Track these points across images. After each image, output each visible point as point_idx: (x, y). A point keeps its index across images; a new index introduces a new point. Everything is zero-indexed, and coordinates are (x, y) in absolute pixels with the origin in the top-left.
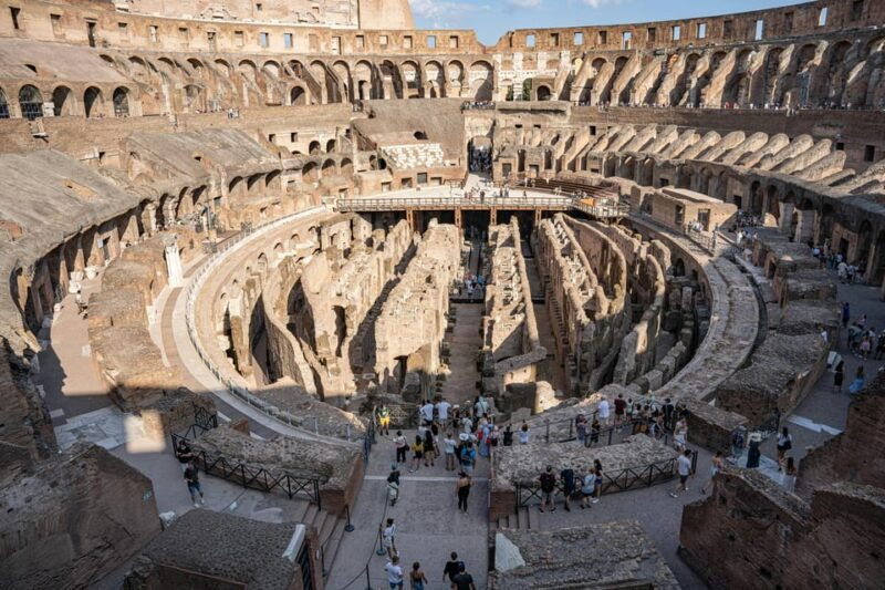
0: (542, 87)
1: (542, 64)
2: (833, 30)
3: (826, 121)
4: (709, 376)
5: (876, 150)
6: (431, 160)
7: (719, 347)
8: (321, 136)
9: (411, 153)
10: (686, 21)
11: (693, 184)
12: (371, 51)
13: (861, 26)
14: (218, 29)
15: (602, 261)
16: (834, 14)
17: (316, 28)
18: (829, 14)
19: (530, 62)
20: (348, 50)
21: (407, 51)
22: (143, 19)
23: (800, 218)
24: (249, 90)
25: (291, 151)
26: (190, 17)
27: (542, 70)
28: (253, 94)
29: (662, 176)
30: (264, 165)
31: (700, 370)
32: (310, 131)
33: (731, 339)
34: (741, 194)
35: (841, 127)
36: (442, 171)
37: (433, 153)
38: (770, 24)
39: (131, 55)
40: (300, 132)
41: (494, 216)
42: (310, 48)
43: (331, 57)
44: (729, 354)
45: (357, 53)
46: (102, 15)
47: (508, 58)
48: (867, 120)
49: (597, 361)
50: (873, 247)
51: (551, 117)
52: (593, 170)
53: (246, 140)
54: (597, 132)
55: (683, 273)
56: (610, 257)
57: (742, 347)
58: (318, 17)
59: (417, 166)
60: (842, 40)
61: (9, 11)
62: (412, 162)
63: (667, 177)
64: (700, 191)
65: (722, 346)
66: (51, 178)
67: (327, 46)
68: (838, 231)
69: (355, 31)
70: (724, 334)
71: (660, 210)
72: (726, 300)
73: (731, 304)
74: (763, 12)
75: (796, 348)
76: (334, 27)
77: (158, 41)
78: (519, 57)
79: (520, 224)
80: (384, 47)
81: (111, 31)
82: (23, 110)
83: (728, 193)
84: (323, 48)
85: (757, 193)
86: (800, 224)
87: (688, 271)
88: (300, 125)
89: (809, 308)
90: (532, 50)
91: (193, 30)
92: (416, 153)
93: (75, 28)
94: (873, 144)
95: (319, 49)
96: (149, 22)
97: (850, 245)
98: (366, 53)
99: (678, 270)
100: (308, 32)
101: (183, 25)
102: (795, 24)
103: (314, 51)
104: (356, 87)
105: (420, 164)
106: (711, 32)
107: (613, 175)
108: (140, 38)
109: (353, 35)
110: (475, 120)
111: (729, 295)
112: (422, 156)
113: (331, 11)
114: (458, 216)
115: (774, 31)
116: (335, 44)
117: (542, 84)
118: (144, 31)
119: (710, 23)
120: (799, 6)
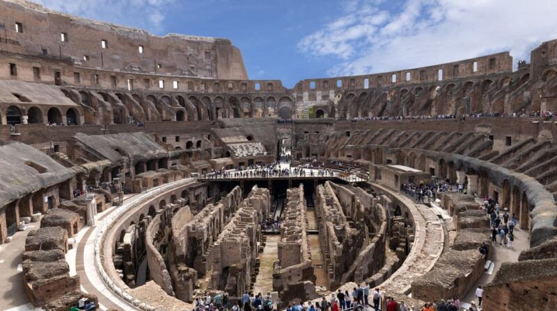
0: (319, 111)
1: (319, 98)
2: (481, 74)
3: (482, 124)
4: (410, 277)
5: (512, 139)
6: (256, 152)
7: (419, 258)
8: (193, 138)
9: (244, 148)
10: (399, 72)
11: (406, 162)
12: (224, 91)
13: (496, 72)
14: (134, 77)
15: (352, 208)
16: (481, 65)
17: (191, 78)
18: (478, 65)
19: (312, 97)
20: (211, 91)
21: (244, 91)
22: (89, 71)
23: (469, 180)
24: (152, 111)
25: (175, 147)
26: (118, 70)
27: (319, 101)
28: (154, 114)
29: (388, 158)
30: (158, 154)
31: (406, 273)
32: (187, 136)
33: (425, 253)
34: (433, 167)
35: (490, 127)
36: (262, 158)
37: (257, 148)
38: (446, 72)
39: (81, 90)
40: (181, 136)
41: (290, 183)
42: (189, 89)
43: (201, 94)
44: (424, 263)
45: (215, 92)
46: (64, 68)
47: (299, 95)
48: (505, 123)
49: (345, 268)
50: (512, 196)
51: (325, 126)
52: (349, 156)
53: (148, 140)
54: (351, 135)
55: (400, 215)
56: (356, 206)
57: (432, 259)
58: (193, 72)
59: (248, 155)
60: (487, 79)
61: (9, 65)
62: (245, 153)
63: (391, 159)
64: (410, 166)
65: (420, 258)
66: (18, 159)
67: (198, 88)
68: (492, 188)
69: (214, 80)
70: (422, 251)
71: (386, 178)
72: (424, 229)
73: (427, 231)
74: (442, 65)
75: (461, 258)
76: (203, 78)
77: (98, 83)
78: (306, 94)
79: (304, 188)
80: (231, 89)
81: (69, 76)
82: (8, 120)
83: (426, 167)
84: (196, 90)
85: (443, 166)
86: (469, 183)
87: (403, 213)
88: (181, 132)
89: (472, 234)
90: (314, 90)
91: (119, 77)
92: (247, 148)
93: (47, 75)
94: (509, 136)
95: (193, 90)
96: (93, 72)
97: (499, 195)
98: (220, 93)
99: (398, 213)
100: (187, 81)
101: (113, 74)
102: (460, 71)
103: (190, 91)
104: (214, 111)
105: (249, 154)
106: (413, 76)
107: (360, 158)
108: (87, 81)
109: (213, 83)
110: (281, 130)
111: (426, 227)
112: (251, 149)
113: (201, 69)
114: (270, 183)
115: (449, 75)
116: (203, 87)
117: (319, 109)
118: (89, 77)
119: (412, 72)
120: (462, 62)
